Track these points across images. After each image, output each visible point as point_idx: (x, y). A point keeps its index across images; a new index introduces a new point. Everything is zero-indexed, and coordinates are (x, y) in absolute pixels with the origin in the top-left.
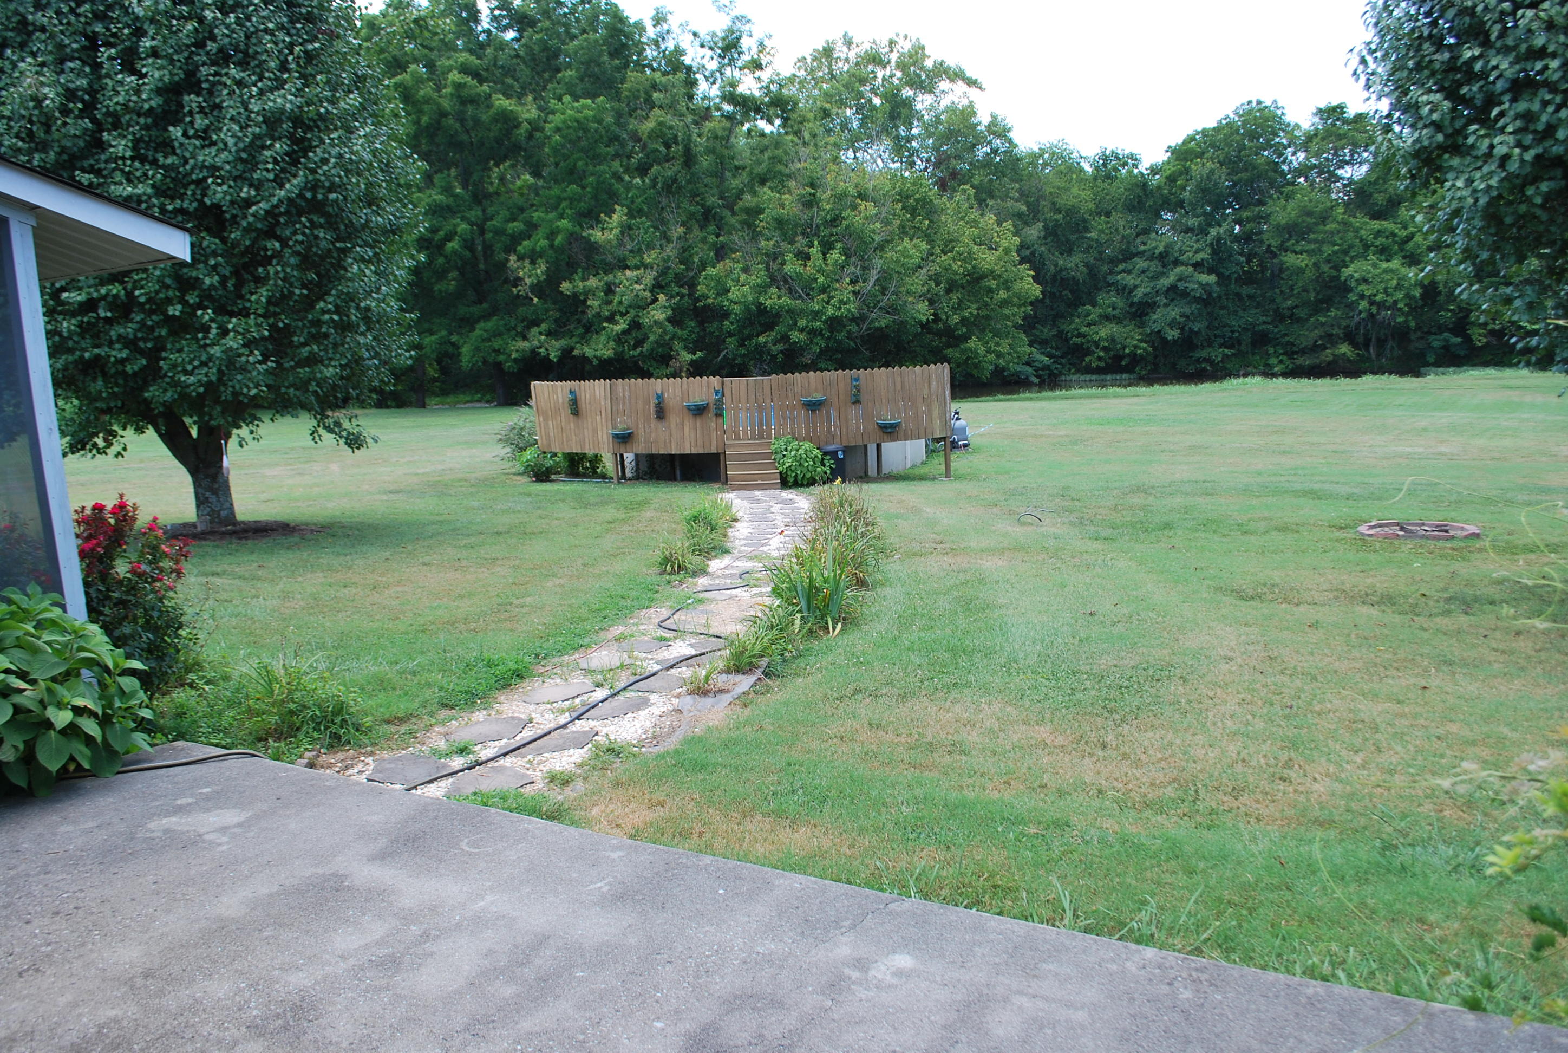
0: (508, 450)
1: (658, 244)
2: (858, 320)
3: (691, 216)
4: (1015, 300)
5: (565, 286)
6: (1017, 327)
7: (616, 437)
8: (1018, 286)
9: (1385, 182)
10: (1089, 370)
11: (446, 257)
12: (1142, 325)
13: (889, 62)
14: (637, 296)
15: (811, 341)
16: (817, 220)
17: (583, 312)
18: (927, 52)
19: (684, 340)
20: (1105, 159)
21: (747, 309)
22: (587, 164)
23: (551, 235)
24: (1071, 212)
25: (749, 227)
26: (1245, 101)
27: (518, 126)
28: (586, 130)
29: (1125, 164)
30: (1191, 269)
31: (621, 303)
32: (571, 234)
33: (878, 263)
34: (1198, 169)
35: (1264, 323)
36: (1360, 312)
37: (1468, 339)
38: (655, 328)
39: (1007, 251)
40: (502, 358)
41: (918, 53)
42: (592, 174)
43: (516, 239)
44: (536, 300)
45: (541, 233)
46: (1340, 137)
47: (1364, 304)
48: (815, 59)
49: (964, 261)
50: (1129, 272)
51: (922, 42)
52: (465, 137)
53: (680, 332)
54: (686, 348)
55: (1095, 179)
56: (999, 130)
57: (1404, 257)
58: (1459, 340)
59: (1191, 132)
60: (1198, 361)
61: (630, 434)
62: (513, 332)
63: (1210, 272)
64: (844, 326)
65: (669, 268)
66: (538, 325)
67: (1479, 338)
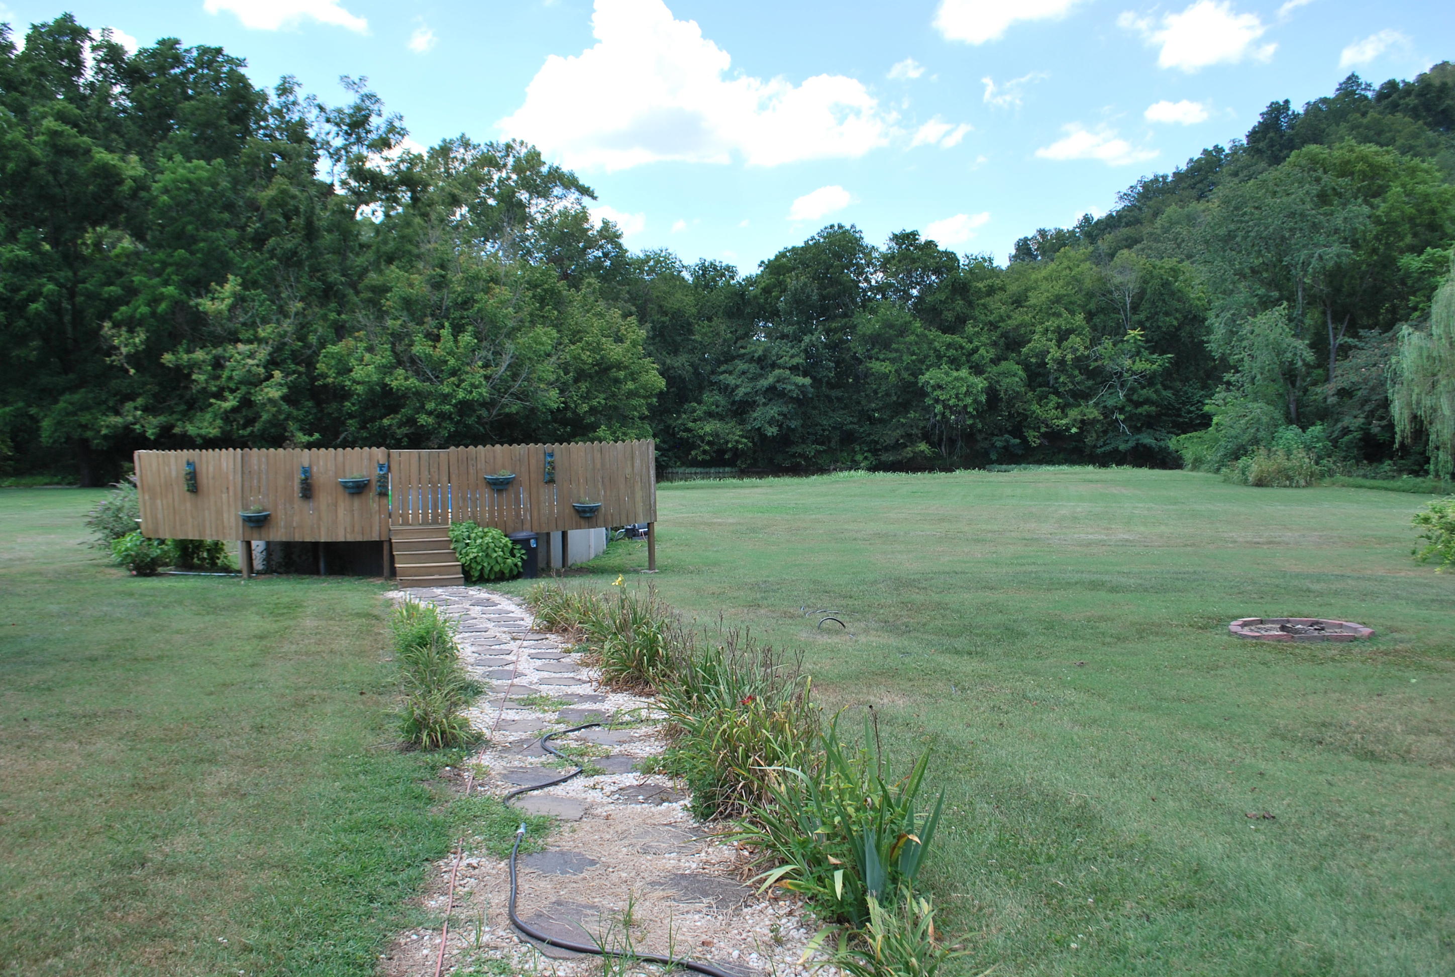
0: (99, 535)
1: (274, 318)
2: (488, 405)
3: (311, 291)
4: (642, 391)
5: (168, 358)
6: (642, 418)
7: (248, 520)
8: (644, 378)
9: (953, 302)
10: (695, 463)
11: (28, 320)
12: (742, 422)
13: (505, 165)
14: (249, 371)
15: (439, 424)
16: (447, 302)
17: (187, 388)
18: (543, 158)
19: (301, 421)
20: (704, 268)
21: (371, 390)
22: (197, 229)
23: (155, 301)
24: (677, 315)
25: (375, 305)
26: (828, 224)
27: (121, 182)
28: (198, 192)
29: (723, 275)
30: (788, 372)
31: (230, 378)
32: (176, 303)
33: (510, 346)
34: (792, 282)
35: (852, 423)
36: (936, 415)
37: (1025, 440)
38: (268, 407)
39: (634, 344)
40: (89, 434)
41: (534, 158)
42: (203, 240)
43: (112, 304)
44: (132, 371)
45: (141, 299)
46: (914, 261)
47: (939, 408)
48: (431, 157)
49: (593, 351)
50: (730, 373)
51: (538, 149)
52: (57, 190)
53: (295, 413)
54: (301, 429)
55: (696, 287)
56: (609, 234)
57: (970, 368)
58: (1018, 441)
59: (781, 249)
60: (794, 456)
61: (266, 517)
62: (104, 407)
63: (805, 375)
64: (475, 411)
65: (285, 344)
66: (134, 400)
67: (1033, 438)
